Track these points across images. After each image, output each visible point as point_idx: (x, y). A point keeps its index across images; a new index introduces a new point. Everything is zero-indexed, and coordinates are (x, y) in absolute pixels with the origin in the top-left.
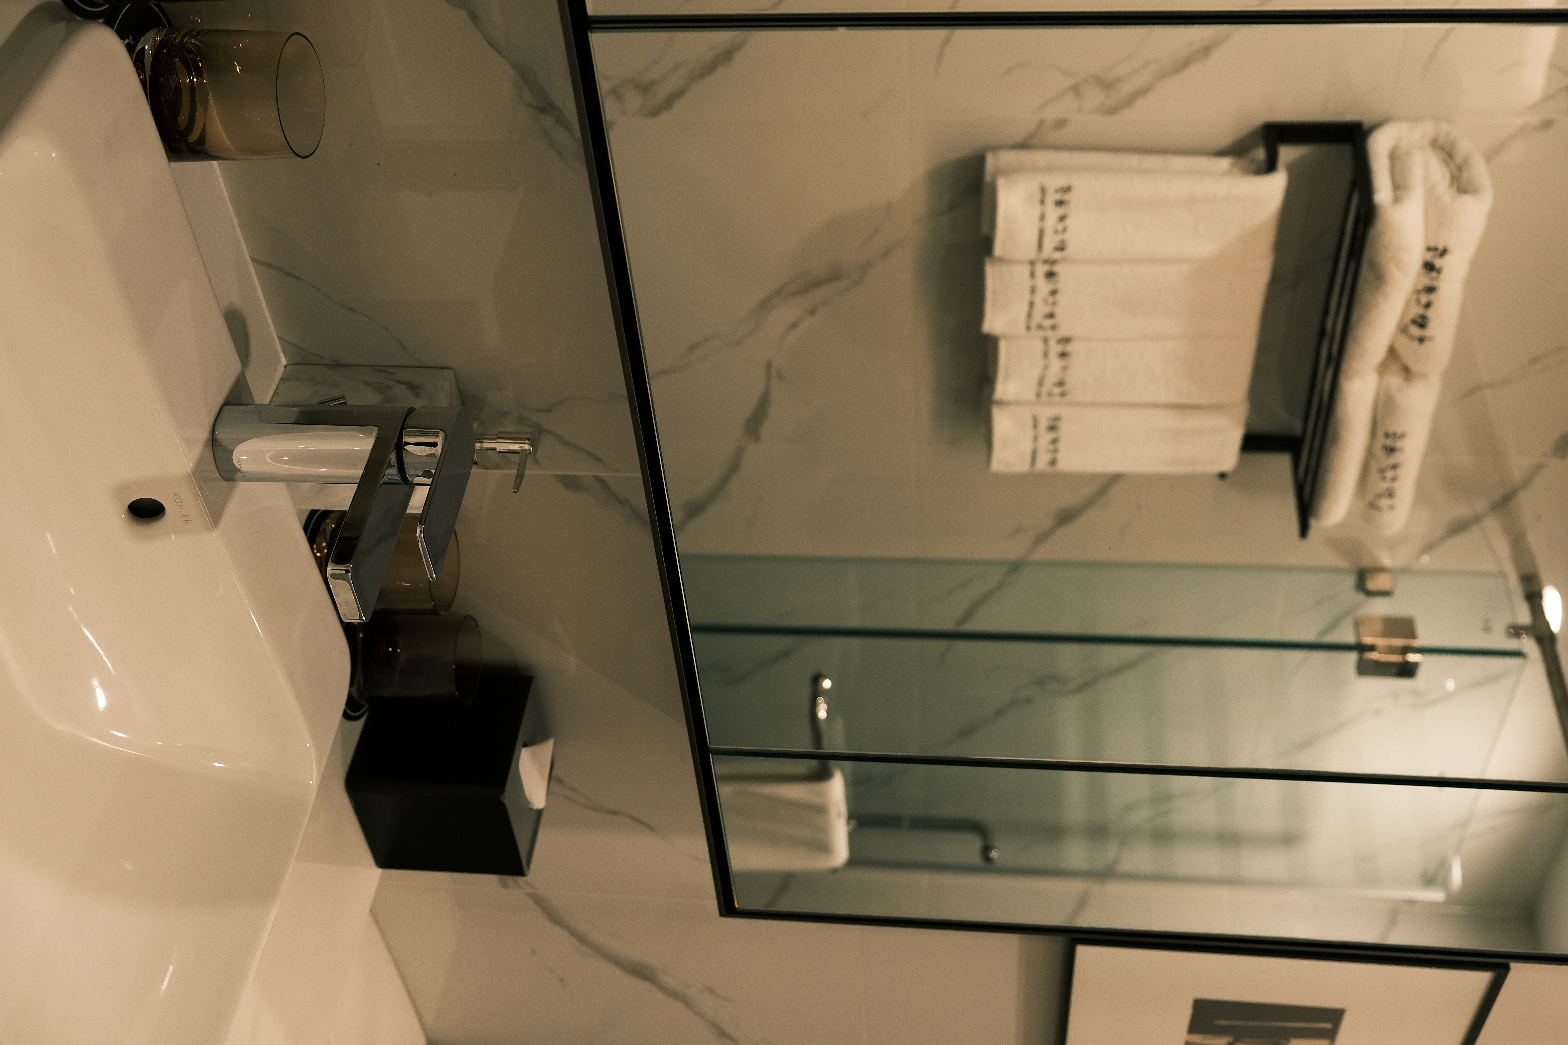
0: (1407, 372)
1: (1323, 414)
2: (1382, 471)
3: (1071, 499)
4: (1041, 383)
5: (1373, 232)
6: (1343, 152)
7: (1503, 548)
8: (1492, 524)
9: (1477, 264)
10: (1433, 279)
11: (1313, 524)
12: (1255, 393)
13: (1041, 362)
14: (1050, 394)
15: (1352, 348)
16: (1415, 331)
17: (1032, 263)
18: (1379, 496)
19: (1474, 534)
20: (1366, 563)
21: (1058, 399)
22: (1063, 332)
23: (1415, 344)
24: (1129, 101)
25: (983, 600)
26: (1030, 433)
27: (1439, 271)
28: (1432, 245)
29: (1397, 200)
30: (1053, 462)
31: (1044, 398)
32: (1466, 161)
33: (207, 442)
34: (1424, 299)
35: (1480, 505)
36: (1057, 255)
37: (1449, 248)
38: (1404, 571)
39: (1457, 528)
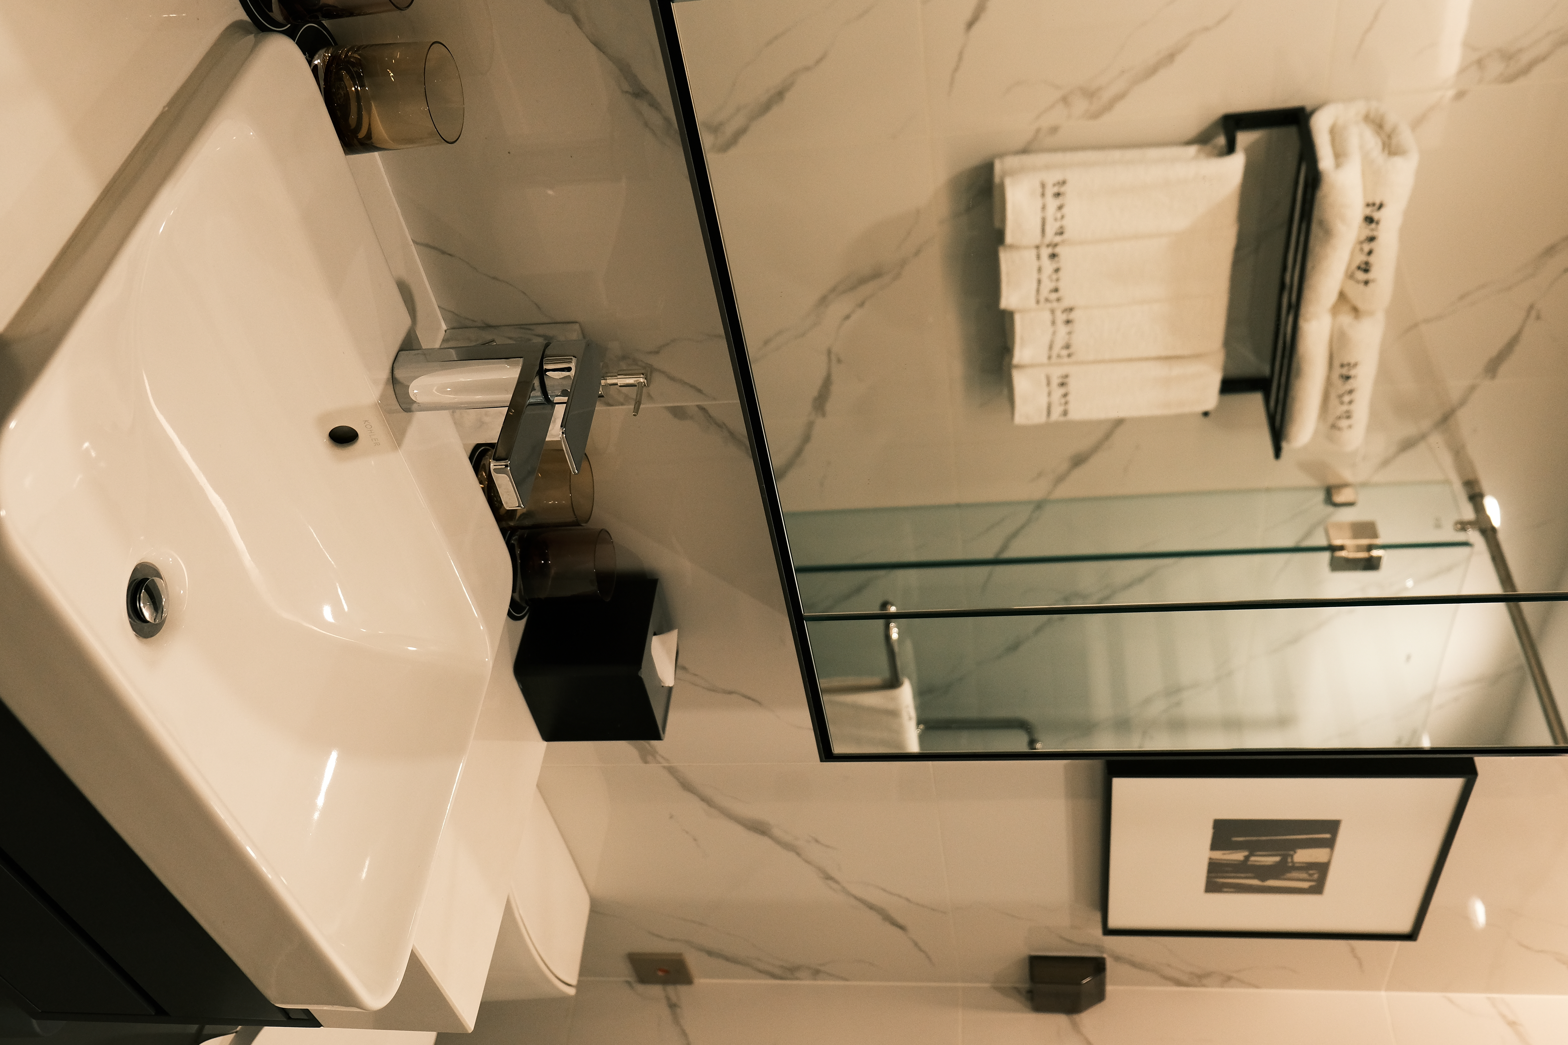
0: (1356, 311)
1: (1287, 353)
2: (1340, 396)
3: (1082, 445)
4: (1051, 347)
5: (1320, 194)
6: (1291, 132)
7: (1447, 460)
8: (1436, 440)
9: (1410, 214)
10: (1372, 230)
11: (1285, 445)
12: (1229, 342)
13: (1050, 330)
14: (1059, 356)
15: (1308, 294)
16: (1361, 276)
17: (1037, 247)
18: (1339, 418)
19: (1422, 447)
20: (1332, 481)
21: (1066, 360)
22: (1066, 304)
23: (1361, 286)
24: (1109, 106)
25: (1014, 535)
26: (1045, 390)
27: (1378, 223)
28: (1371, 201)
29: (1338, 165)
30: (1065, 413)
31: (1054, 359)
32: (1394, 130)
33: (388, 380)
34: (1367, 247)
35: (1426, 424)
36: (1058, 239)
37: (1385, 202)
38: (1364, 485)
39: (1407, 445)
